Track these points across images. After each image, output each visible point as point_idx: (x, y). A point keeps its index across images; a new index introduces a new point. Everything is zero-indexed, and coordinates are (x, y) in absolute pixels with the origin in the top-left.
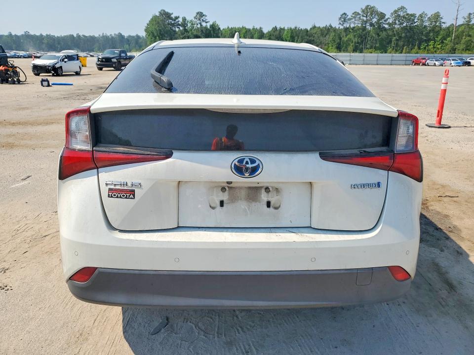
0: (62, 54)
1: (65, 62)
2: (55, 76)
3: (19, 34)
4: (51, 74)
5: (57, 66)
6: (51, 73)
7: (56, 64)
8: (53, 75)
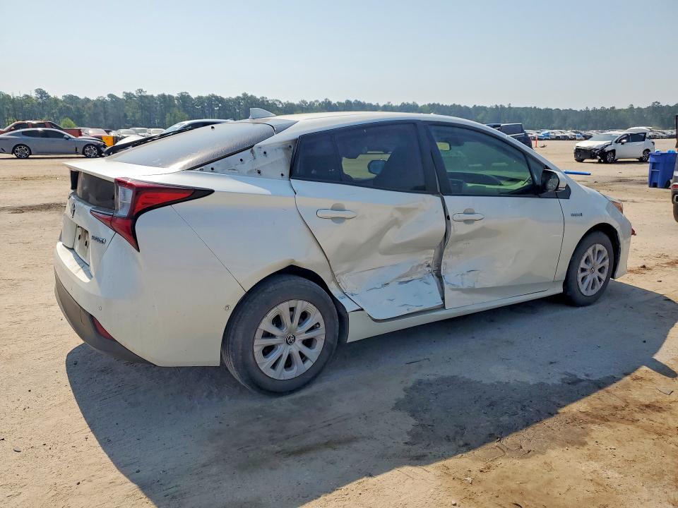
0: (619, 133)
1: (623, 144)
2: (602, 163)
3: (644, 106)
4: (597, 161)
5: (607, 149)
6: (596, 158)
7: (607, 146)
8: (600, 162)
